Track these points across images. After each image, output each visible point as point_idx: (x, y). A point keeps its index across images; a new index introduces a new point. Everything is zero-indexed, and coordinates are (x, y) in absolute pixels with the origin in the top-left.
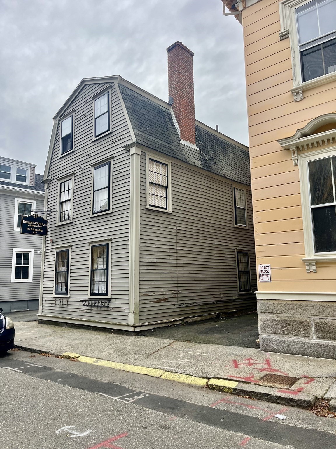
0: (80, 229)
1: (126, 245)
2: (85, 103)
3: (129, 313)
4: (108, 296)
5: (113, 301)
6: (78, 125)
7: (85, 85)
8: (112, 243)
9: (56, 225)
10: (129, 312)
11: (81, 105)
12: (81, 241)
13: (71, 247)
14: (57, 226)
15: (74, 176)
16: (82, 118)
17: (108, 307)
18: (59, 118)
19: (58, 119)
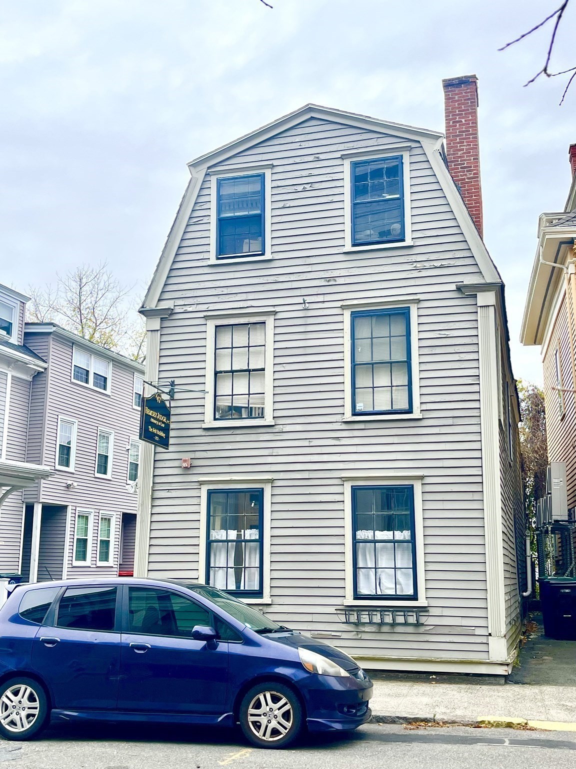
0: (306, 443)
1: (471, 493)
2: (311, 158)
3: (489, 637)
4: (417, 600)
5: (433, 612)
6: (286, 202)
7: (312, 118)
8: (422, 484)
9: (204, 426)
10: (490, 635)
11: (298, 160)
12: (310, 472)
13: (272, 483)
14: (205, 429)
15: (272, 318)
16: (300, 188)
17: (418, 625)
18: (209, 168)
19: (203, 169)
